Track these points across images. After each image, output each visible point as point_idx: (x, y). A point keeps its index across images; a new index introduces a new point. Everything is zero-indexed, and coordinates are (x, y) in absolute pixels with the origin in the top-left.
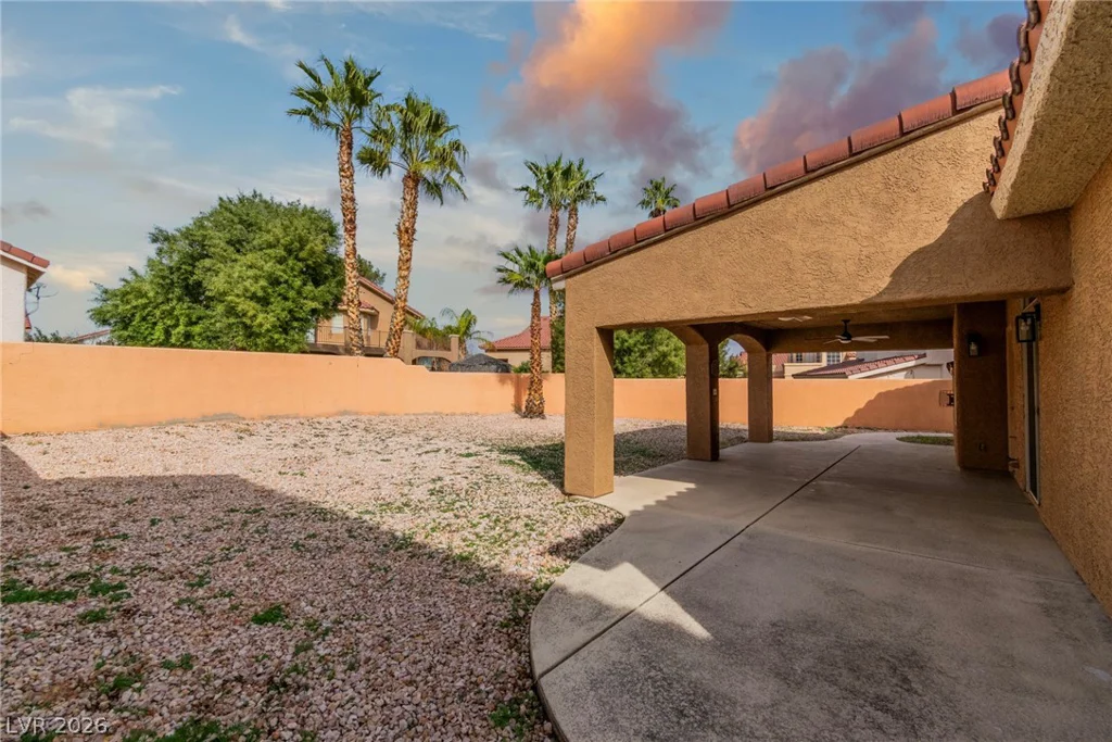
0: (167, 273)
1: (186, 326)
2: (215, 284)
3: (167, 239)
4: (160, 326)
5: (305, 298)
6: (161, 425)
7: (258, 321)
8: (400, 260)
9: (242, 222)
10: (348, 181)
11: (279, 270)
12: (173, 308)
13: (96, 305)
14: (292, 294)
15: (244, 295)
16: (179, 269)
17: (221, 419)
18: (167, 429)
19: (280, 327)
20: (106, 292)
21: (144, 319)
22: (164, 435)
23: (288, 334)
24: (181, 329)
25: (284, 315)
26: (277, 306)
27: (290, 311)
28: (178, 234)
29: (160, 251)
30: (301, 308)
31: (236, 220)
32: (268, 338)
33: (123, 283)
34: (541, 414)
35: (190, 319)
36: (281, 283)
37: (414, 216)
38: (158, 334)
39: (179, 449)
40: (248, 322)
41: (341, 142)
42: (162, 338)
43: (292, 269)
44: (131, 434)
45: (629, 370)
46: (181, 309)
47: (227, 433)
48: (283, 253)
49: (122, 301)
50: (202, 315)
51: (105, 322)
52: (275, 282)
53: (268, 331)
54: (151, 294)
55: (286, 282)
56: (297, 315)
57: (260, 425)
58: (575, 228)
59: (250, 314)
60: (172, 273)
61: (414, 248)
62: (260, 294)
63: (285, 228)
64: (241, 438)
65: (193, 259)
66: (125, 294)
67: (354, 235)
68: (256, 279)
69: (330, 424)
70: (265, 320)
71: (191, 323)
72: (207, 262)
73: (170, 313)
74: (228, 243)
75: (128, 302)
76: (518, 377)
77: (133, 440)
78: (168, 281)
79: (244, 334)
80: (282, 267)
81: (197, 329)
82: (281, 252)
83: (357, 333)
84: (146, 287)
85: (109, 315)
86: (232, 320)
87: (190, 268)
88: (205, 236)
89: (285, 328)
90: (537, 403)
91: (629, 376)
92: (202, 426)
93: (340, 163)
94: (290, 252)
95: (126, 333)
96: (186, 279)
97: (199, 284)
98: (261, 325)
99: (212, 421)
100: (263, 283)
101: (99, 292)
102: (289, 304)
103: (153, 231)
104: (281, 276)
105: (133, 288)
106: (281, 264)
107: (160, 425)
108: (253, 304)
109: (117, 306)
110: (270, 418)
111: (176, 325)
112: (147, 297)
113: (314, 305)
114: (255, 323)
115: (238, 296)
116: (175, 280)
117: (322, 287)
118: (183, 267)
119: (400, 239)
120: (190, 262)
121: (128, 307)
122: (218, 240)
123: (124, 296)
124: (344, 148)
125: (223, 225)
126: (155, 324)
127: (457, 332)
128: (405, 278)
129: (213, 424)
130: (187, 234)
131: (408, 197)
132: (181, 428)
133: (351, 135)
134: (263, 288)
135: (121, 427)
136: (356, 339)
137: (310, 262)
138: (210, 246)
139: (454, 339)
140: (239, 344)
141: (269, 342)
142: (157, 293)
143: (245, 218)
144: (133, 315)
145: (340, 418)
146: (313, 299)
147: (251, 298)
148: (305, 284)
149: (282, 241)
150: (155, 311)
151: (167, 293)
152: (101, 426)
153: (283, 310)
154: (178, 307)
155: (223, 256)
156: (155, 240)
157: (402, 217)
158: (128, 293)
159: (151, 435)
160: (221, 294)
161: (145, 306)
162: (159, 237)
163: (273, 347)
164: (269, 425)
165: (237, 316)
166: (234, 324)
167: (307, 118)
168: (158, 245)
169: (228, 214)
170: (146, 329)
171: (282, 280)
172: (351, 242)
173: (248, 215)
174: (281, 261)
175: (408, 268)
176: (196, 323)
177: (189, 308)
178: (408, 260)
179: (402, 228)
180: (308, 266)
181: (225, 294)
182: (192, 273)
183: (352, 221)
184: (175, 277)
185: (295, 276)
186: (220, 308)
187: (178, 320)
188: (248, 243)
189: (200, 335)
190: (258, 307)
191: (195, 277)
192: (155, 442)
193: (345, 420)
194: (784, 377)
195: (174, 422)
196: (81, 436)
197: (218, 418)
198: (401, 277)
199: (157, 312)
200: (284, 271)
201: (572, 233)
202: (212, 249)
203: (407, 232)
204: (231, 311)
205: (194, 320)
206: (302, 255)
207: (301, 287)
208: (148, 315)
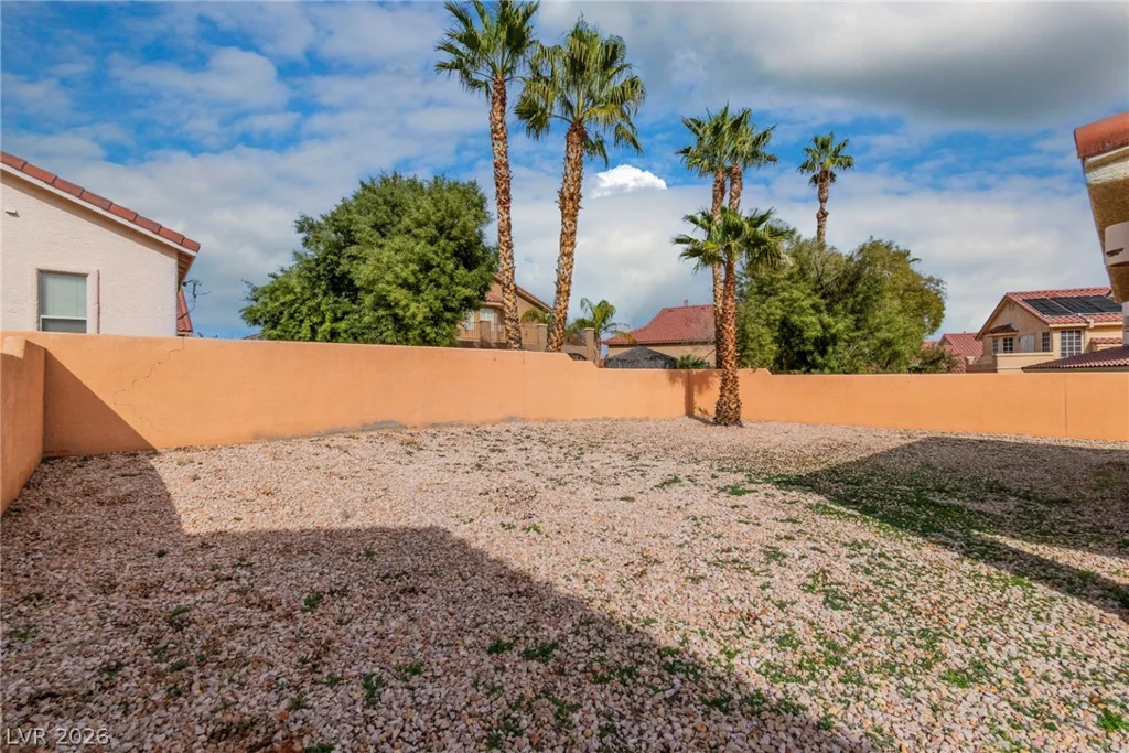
0: (313, 264)
1: (332, 323)
2: (362, 273)
3: (312, 227)
4: (307, 324)
5: (457, 284)
6: (320, 436)
7: (411, 311)
8: (563, 233)
9: (386, 202)
10: (501, 143)
11: (430, 251)
12: (319, 304)
13: (247, 304)
14: (444, 280)
15: (395, 283)
16: (326, 259)
17: (383, 428)
18: (327, 441)
19: (432, 318)
20: (255, 290)
21: (291, 316)
22: (325, 450)
23: (438, 328)
24: (327, 326)
25: (437, 305)
26: (429, 294)
27: (443, 300)
28: (322, 221)
29: (306, 242)
30: (454, 296)
31: (381, 201)
32: (418, 331)
33: (272, 279)
34: (737, 421)
35: (335, 314)
36: (433, 267)
37: (579, 179)
38: (305, 331)
39: (345, 471)
40: (400, 313)
41: (494, 98)
42: (309, 336)
43: (444, 251)
44: (289, 448)
45: (834, 363)
46: (326, 303)
47: (392, 446)
48: (435, 232)
49: (271, 299)
50: (349, 309)
51: (255, 322)
52: (427, 266)
53: (421, 323)
54: (298, 290)
55: (438, 265)
56: (450, 304)
57: (425, 436)
58: (739, 195)
59: (403, 303)
60: (318, 265)
61: (579, 218)
62: (412, 280)
63: (435, 203)
64: (410, 453)
65: (338, 249)
66: (274, 290)
67: (508, 208)
68: (406, 263)
69: (499, 434)
70: (417, 310)
71: (336, 320)
72: (353, 250)
73: (316, 309)
74: (373, 227)
75: (276, 299)
76: (689, 375)
77: (293, 457)
78: (315, 273)
79: (394, 328)
80: (433, 248)
81: (342, 325)
82: (432, 231)
83: (513, 323)
84: (294, 282)
85: (259, 314)
86: (381, 312)
87: (335, 258)
88: (350, 221)
89: (435, 319)
90: (733, 406)
91: (832, 370)
92: (363, 436)
93: (492, 123)
94: (441, 230)
95: (274, 332)
96: (332, 270)
97: (345, 275)
98: (414, 316)
99: (372, 430)
100: (413, 267)
101: (250, 290)
102: (442, 292)
103: (299, 219)
104: (432, 259)
105: (281, 283)
106: (432, 245)
107: (318, 437)
108: (404, 291)
109: (266, 304)
110: (433, 426)
111: (322, 323)
112: (295, 293)
113: (468, 292)
114: (408, 314)
115: (388, 283)
116: (321, 272)
117: (474, 272)
118: (330, 256)
119: (562, 209)
120: (336, 251)
121: (277, 304)
122: (363, 225)
123: (273, 292)
124: (497, 104)
125: (367, 208)
126: (302, 321)
127: (592, 325)
128: (569, 255)
129: (375, 434)
130: (333, 219)
131: (572, 156)
132: (340, 440)
133: (503, 89)
134: (414, 273)
135: (278, 438)
136: (513, 332)
137: (462, 241)
138: (356, 232)
139: (589, 333)
140: (389, 340)
141: (420, 335)
142: (304, 288)
143: (389, 198)
144: (281, 313)
145: (508, 426)
146: (466, 285)
147: (402, 286)
148: (457, 268)
149: (433, 218)
150: (302, 308)
151: (313, 288)
152: (257, 437)
153: (436, 298)
154: (324, 302)
155: (369, 242)
156: (301, 230)
157: (565, 181)
158: (277, 289)
159: (311, 450)
160: (369, 283)
161: (292, 303)
162: (305, 226)
163: (425, 340)
164: (434, 436)
165: (389, 307)
166: (383, 316)
167: (457, 72)
168: (303, 235)
169: (372, 195)
170: (294, 327)
171: (434, 263)
172: (506, 216)
173: (392, 194)
174: (432, 241)
175: (572, 243)
176: (341, 319)
177: (336, 302)
178: (573, 233)
179: (566, 194)
180: (460, 246)
181: (374, 282)
182: (338, 264)
183: (506, 192)
184: (321, 268)
185: (447, 259)
186: (368, 300)
187: (324, 316)
188: (393, 226)
189: (346, 331)
190: (411, 295)
191: (341, 268)
192: (318, 461)
193: (515, 428)
194: (996, 371)
195: (333, 433)
196: (236, 450)
197: (379, 426)
198: (564, 254)
199: (304, 309)
200: (436, 253)
201: (736, 201)
202: (358, 235)
203: (572, 199)
204: (382, 302)
205: (339, 315)
206: (455, 232)
207: (453, 271)
208: (295, 312)
